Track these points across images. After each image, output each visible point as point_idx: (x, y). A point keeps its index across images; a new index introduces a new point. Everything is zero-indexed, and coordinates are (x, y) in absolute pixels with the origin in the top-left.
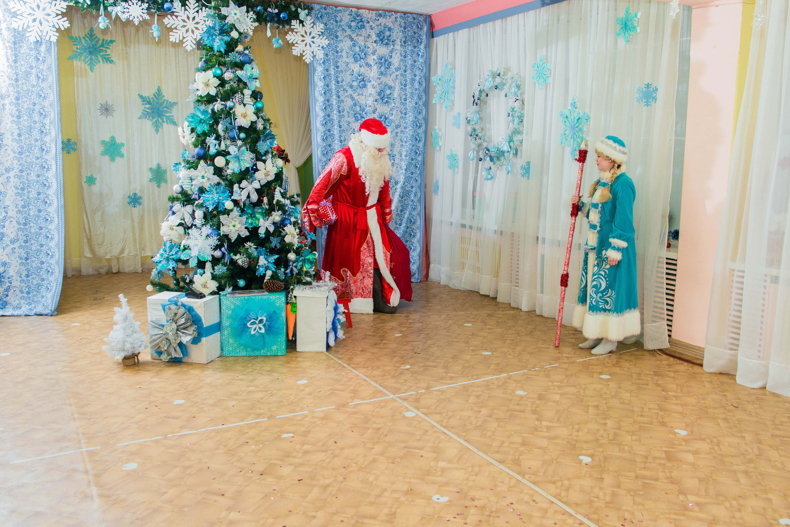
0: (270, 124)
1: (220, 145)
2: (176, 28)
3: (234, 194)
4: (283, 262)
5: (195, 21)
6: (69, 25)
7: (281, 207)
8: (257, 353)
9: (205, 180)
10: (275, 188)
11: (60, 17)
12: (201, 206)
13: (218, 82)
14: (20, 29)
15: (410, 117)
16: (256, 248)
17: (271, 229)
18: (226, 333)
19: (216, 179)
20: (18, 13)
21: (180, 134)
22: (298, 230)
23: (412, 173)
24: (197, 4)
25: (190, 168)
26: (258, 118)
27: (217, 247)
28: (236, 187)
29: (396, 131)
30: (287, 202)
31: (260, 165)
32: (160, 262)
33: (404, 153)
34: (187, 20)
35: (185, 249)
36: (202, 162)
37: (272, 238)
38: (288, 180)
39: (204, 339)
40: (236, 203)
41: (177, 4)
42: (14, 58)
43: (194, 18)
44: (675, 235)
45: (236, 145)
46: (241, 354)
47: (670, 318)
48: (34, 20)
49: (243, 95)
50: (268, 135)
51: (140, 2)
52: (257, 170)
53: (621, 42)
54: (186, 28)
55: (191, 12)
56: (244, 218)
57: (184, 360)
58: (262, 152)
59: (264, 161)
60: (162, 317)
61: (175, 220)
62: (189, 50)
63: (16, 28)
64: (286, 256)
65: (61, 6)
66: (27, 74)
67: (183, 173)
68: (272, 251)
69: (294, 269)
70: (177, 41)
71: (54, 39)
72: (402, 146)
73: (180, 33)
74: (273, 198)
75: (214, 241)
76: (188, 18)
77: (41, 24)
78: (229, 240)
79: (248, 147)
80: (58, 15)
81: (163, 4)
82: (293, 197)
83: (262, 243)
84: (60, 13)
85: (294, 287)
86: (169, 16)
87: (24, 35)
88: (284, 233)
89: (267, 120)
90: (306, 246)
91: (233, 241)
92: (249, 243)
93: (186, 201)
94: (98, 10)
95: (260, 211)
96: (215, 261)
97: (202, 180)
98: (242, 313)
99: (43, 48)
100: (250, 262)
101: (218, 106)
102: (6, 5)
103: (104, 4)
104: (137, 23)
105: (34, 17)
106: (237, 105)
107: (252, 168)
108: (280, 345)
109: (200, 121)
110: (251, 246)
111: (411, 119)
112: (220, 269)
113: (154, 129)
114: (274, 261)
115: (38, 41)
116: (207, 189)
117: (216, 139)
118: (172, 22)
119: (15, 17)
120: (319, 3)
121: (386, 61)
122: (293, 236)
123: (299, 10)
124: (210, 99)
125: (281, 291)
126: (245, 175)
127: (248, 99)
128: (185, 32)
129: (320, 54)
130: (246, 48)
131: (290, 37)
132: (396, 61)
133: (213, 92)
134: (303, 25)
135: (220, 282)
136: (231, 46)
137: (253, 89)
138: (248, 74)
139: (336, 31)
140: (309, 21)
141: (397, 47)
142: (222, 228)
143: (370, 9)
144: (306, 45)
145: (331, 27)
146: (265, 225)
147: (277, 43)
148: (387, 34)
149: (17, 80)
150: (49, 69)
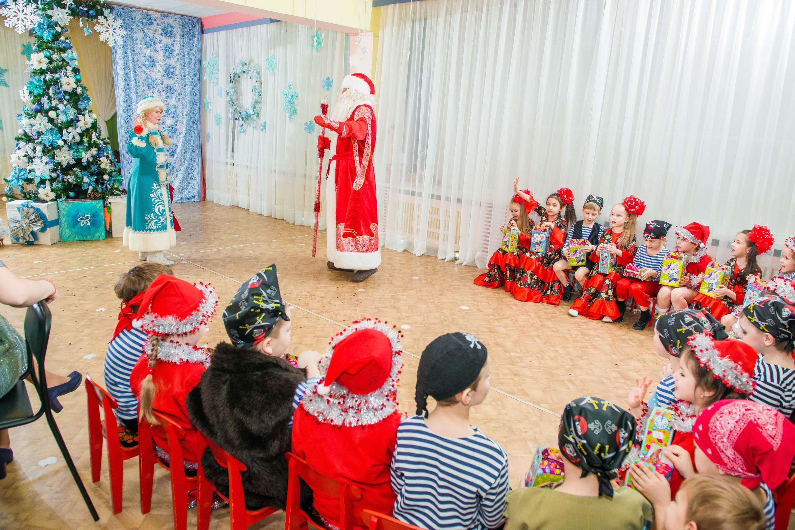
0: (86, 90)
1: (51, 103)
2: (9, 17)
3: (64, 136)
4: (100, 181)
5: (24, 13)
7: (97, 145)
8: (85, 238)
9: (42, 126)
10: (92, 133)
12: (41, 143)
13: (48, 61)
15: (188, 88)
16: (81, 172)
17: (91, 160)
18: (63, 225)
19: (50, 126)
21: (21, 95)
22: (109, 161)
23: (191, 127)
25: (30, 118)
26: (78, 86)
27: (54, 171)
28: (64, 131)
29: (179, 97)
30: (101, 142)
31: (81, 117)
32: (13, 180)
33: (185, 113)
34: (17, 12)
35: (30, 171)
36: (39, 114)
37: (91, 166)
38: (101, 128)
39: (48, 229)
40: (65, 141)
43: (23, 11)
45: (63, 104)
46: (75, 239)
49: (67, 70)
50: (85, 98)
54: (17, 18)
55: (21, 6)
56: (71, 152)
57: (35, 243)
58: (82, 109)
59: (84, 115)
60: (18, 216)
61: (21, 153)
62: (20, 33)
64: (102, 177)
67: (25, 121)
68: (92, 174)
69: (108, 186)
70: (11, 27)
72: (183, 108)
73: (13, 21)
74: (91, 139)
75: (51, 166)
78: (62, 166)
79: (72, 105)
82: (105, 139)
83: (84, 168)
85: (109, 197)
86: (3, 8)
88: (99, 163)
89: (84, 88)
90: (115, 171)
91: (64, 167)
92: (75, 168)
93: (28, 140)
95: (82, 147)
96: (52, 180)
97: (39, 126)
98: (74, 213)
100: (77, 180)
101: (49, 77)
106: (63, 77)
107: (75, 119)
108: (102, 233)
109: (36, 87)
110: (77, 170)
111: (189, 90)
112: (56, 185)
114: (94, 180)
116: (44, 132)
117: (48, 99)
118: (6, 13)
120: (118, 5)
121: (169, 48)
122: (106, 164)
123: (104, 9)
124: (43, 72)
125: (100, 199)
126: (71, 123)
127: (70, 73)
128: (16, 20)
129: (120, 42)
130: (67, 39)
131: (97, 28)
132: (177, 48)
133: (44, 67)
134: (107, 20)
135: (57, 193)
136: (56, 37)
137: (74, 67)
138: (70, 56)
139: (132, 26)
140: (111, 17)
141: (178, 39)
142: (56, 158)
143: (156, 11)
144: (109, 34)
145: (128, 22)
146: (86, 156)
147: (87, 31)
148: (170, 29)
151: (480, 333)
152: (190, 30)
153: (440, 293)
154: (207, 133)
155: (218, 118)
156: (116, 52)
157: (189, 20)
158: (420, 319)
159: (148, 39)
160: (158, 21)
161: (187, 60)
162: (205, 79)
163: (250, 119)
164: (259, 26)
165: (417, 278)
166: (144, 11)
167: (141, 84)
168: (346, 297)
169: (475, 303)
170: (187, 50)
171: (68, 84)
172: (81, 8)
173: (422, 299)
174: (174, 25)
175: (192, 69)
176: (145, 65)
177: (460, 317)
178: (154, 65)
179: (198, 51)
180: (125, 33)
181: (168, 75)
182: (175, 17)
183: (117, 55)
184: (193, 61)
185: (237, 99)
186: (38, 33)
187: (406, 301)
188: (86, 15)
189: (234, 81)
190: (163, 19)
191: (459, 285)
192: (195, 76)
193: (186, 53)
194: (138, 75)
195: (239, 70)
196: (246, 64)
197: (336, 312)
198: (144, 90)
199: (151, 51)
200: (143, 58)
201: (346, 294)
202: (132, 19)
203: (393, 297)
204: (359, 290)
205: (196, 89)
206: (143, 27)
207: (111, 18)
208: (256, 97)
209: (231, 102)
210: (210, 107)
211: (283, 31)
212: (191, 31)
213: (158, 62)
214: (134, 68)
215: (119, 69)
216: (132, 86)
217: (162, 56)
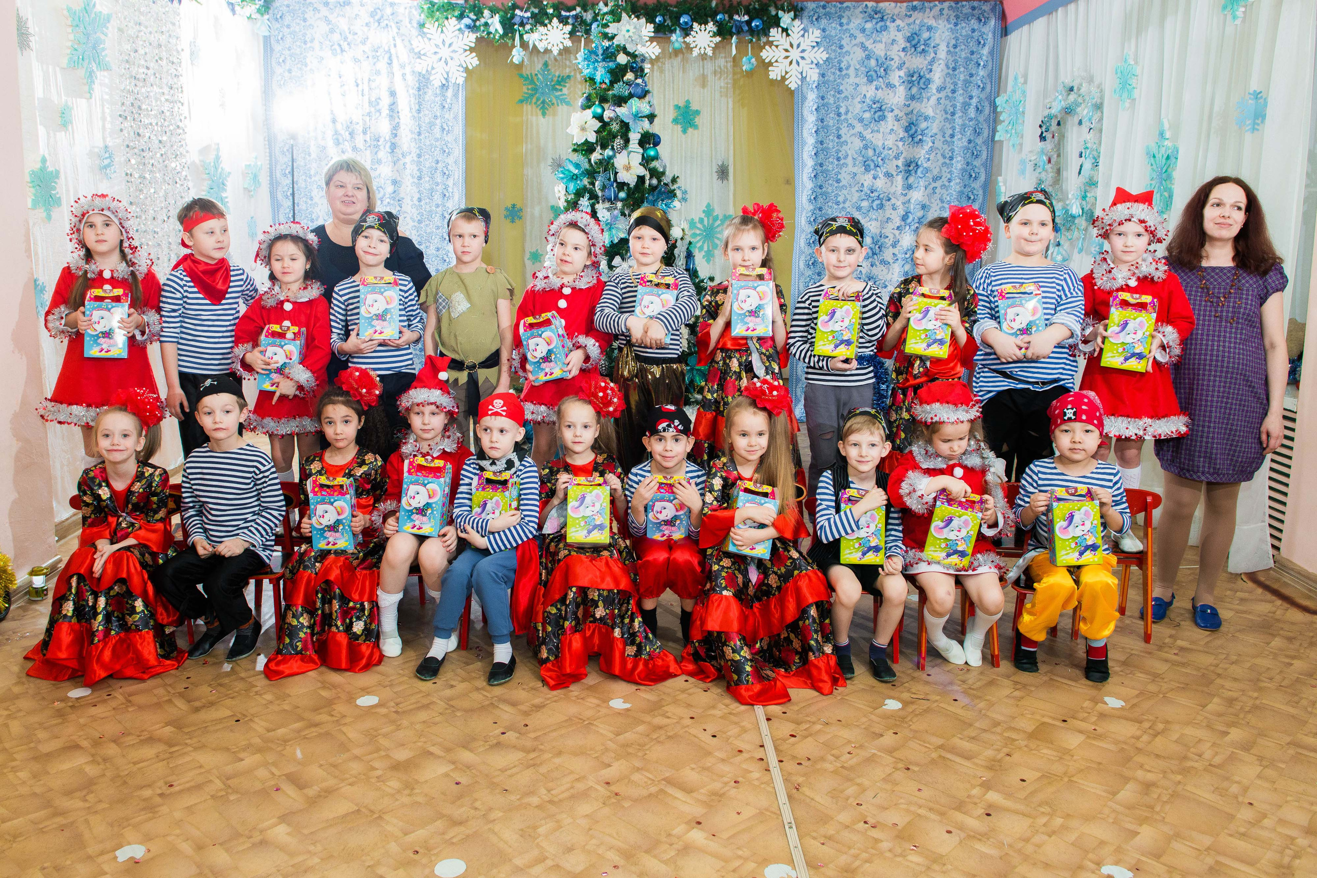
6: (478, 63)
11: (468, 53)
13: (598, 124)
14: (425, 72)
15: (959, 163)
20: (422, 52)
29: (934, 185)
42: (417, 107)
48: (440, 60)
51: (562, 25)
63: (421, 70)
65: (470, 39)
66: (431, 125)
71: (461, 81)
77: (447, 63)
80: (465, 51)
81: (591, 25)
84: (468, 48)
87: (428, 79)
94: (514, 40)
99: (449, 93)
101: (596, 156)
103: (519, 32)
104: (555, 52)
105: (438, 56)
106: (618, 154)
109: (574, 178)
111: (959, 166)
115: (444, 85)
119: (418, 57)
121: (920, 77)
123: (782, 13)
124: (589, 148)
127: (634, 145)
129: (813, 75)
131: (767, 54)
132: (937, 76)
133: (592, 138)
134: (788, 35)
136: (618, 75)
137: (641, 132)
138: (633, 112)
139: (840, 39)
140: (797, 27)
141: (942, 54)
144: (791, 63)
145: (833, 33)
147: (748, 63)
148: (926, 35)
149: (419, 134)
150: (455, 118)
152: (974, 29)
156: (804, 98)
157: (975, 7)
159: (873, 63)
160: (898, 22)
161: (960, 99)
163: (1073, 227)
166: (870, 4)
167: (849, 161)
170: (962, 77)
171: (628, 168)
174: (934, 24)
175: (971, 120)
176: (861, 120)
178: (883, 118)
179: (990, 75)
181: (912, 136)
182: (939, 6)
183: (806, 104)
184: (974, 101)
188: (746, 30)
189: (1047, 136)
190: (911, 14)
192: (977, 133)
193: (960, 83)
194: (845, 141)
195: (1058, 106)
196: (1073, 89)
198: (855, 174)
199: (877, 89)
200: (859, 106)
202: (841, 23)
205: (977, 163)
206: (863, 40)
207: (796, 30)
212: (976, 34)
213: (892, 111)
214: (838, 129)
215: (805, 134)
216: (830, 168)
217: (903, 97)
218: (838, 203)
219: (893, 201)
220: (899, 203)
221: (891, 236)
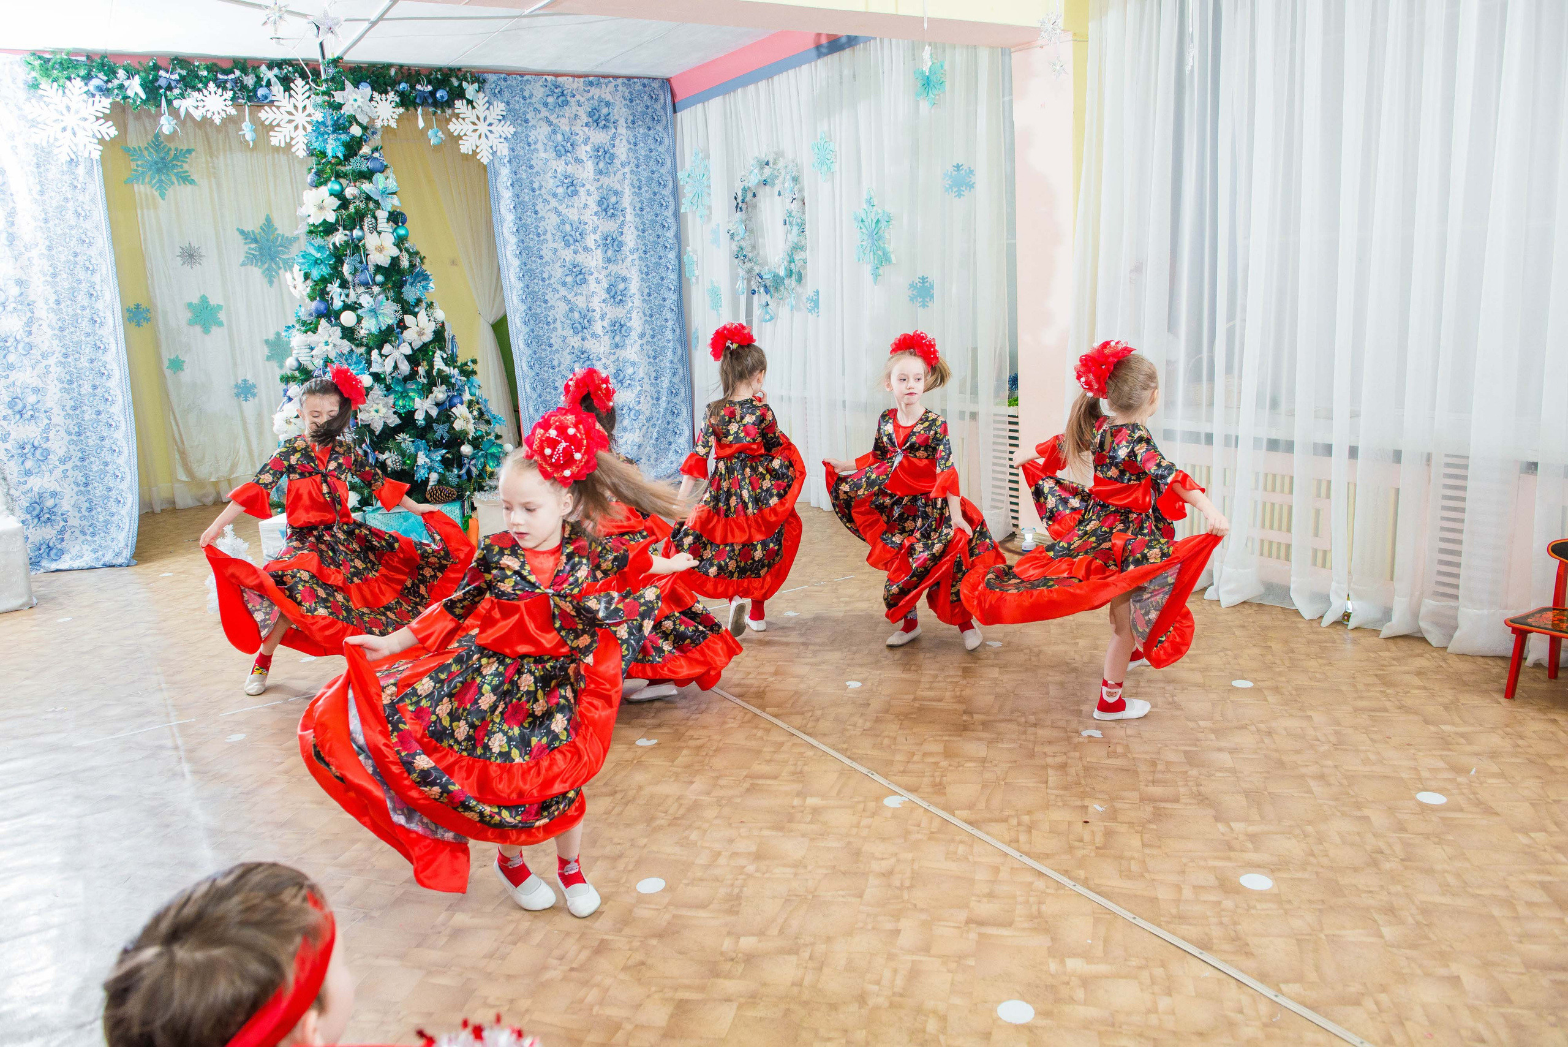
0: (422, 259)
1: (347, 296)
2: (278, 125)
3: (373, 364)
4: (453, 461)
5: (307, 113)
6: (116, 133)
7: (445, 379)
9: (330, 348)
10: (434, 353)
11: (102, 121)
13: (339, 202)
14: (45, 144)
15: (652, 236)
16: (413, 442)
17: (434, 413)
19: (346, 345)
20: (39, 120)
21: (289, 283)
22: (475, 413)
23: (667, 321)
24: (308, 87)
25: (306, 332)
26: (401, 251)
28: (375, 353)
30: (456, 372)
31: (409, 319)
33: (647, 291)
34: (294, 111)
36: (323, 321)
37: (435, 426)
38: (457, 339)
40: (377, 377)
41: (277, 89)
42: (39, 188)
43: (305, 107)
44: (1014, 381)
45: (372, 295)
47: (1014, 500)
48: (64, 129)
49: (376, 219)
50: (417, 275)
51: (220, 90)
52: (405, 328)
53: (924, 106)
54: (294, 124)
55: (300, 99)
56: (392, 396)
58: (411, 301)
59: (415, 315)
62: (301, 157)
63: (38, 143)
64: (459, 451)
65: (102, 104)
66: (61, 209)
67: (298, 339)
68: (437, 445)
69: (473, 469)
70: (283, 145)
71: (96, 155)
73: (285, 131)
74: (431, 366)
76: (295, 107)
77: (74, 134)
78: (372, 432)
79: (391, 294)
80: (98, 118)
81: (255, 90)
82: (466, 364)
83: (422, 433)
84: (101, 115)
85: (472, 493)
86: (266, 108)
87: (50, 152)
88: (452, 418)
89: (413, 254)
90: (488, 434)
91: (377, 433)
92: (401, 435)
94: (159, 106)
95: (414, 387)
97: (325, 348)
99: (81, 170)
100: (404, 463)
101: (339, 238)
102: (21, 109)
103: (166, 97)
104: (218, 121)
105: (63, 125)
106: (369, 235)
107: (398, 326)
109: (317, 262)
110: (405, 440)
113: (265, 281)
114: (439, 458)
115: (72, 160)
117: (341, 286)
118: (271, 116)
119: (32, 126)
120: (495, 72)
121: (606, 152)
122: (468, 422)
123: (465, 84)
124: (328, 229)
125: (454, 500)
126: (387, 336)
127: (383, 225)
128: (292, 129)
129: (504, 150)
130: (376, 150)
131: (454, 127)
132: (622, 151)
133: (331, 218)
134: (473, 107)
135: (362, 494)
136: (352, 148)
137: (389, 209)
138: (381, 188)
139: (525, 113)
140: (481, 100)
141: (622, 130)
142: (359, 416)
143: (574, 76)
144: (480, 136)
145: (517, 107)
146: (423, 407)
147: (435, 136)
148: (605, 111)
149: (46, 221)
150: (93, 200)
151: (1522, 910)
152: (647, 107)
153: (1333, 739)
154: (693, 330)
155: (715, 294)
156: (497, 174)
157: (644, 86)
158: (1292, 847)
159: (559, 137)
160: (578, 97)
161: (644, 174)
162: (683, 210)
163: (782, 288)
164: (791, 72)
165: (1247, 684)
166: (549, 78)
167: (549, 236)
168: (1049, 760)
169: (1461, 779)
170: (643, 153)
171: (380, 249)
172: (418, 87)
173: (1281, 764)
174: (612, 101)
176: (555, 195)
177: (1427, 836)
178: (575, 193)
179: (667, 150)
180: (512, 130)
181: (606, 210)
182: (614, 82)
183: (500, 179)
184: (656, 175)
185: (754, 247)
186: (316, 145)
187: (1233, 771)
188: (430, 101)
189: (744, 206)
190: (588, 92)
191: (1385, 710)
192: (663, 205)
193: (642, 159)
194: (542, 217)
195: (753, 181)
196: (767, 164)
197: (1026, 819)
198: (556, 250)
199: (566, 164)
200: (552, 181)
201: (1048, 749)
202: (524, 98)
203: (1191, 759)
204: (1085, 733)
206: (547, 114)
207: (481, 102)
208: (794, 237)
209: (741, 255)
210: (697, 273)
211: (846, 72)
212: (649, 110)
213: (584, 185)
214: (534, 205)
215: (503, 210)
216: (531, 244)
217: (592, 172)
218: (543, 280)
219: (596, 275)
220: (601, 277)
221: (598, 310)
